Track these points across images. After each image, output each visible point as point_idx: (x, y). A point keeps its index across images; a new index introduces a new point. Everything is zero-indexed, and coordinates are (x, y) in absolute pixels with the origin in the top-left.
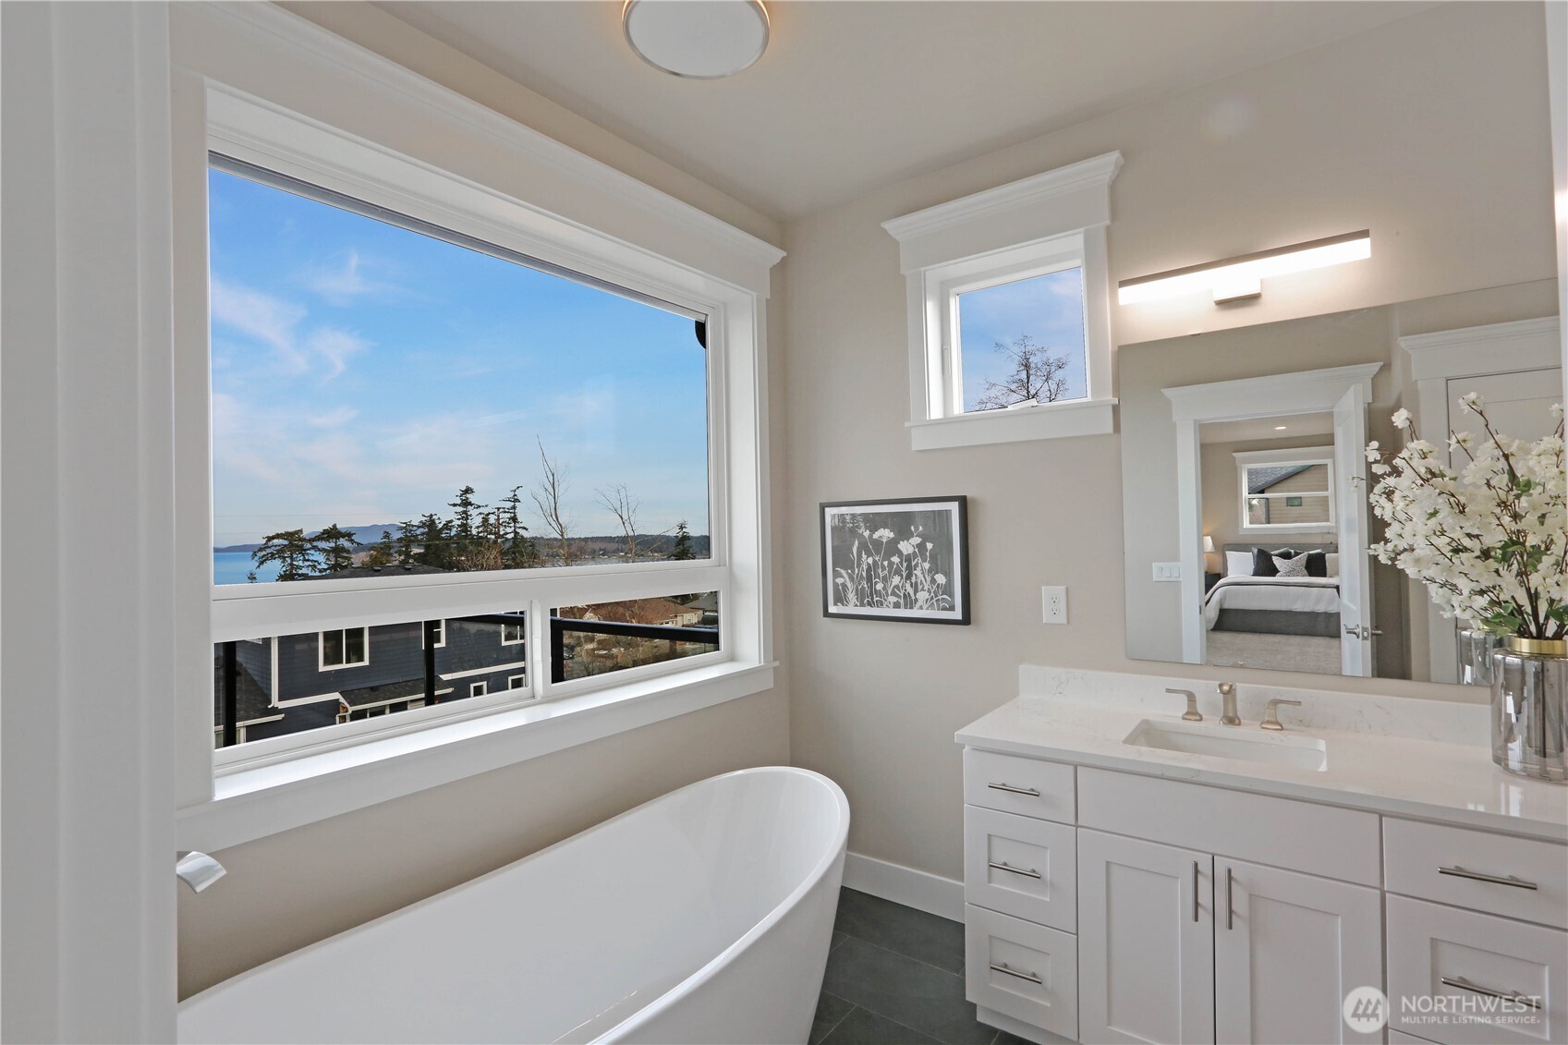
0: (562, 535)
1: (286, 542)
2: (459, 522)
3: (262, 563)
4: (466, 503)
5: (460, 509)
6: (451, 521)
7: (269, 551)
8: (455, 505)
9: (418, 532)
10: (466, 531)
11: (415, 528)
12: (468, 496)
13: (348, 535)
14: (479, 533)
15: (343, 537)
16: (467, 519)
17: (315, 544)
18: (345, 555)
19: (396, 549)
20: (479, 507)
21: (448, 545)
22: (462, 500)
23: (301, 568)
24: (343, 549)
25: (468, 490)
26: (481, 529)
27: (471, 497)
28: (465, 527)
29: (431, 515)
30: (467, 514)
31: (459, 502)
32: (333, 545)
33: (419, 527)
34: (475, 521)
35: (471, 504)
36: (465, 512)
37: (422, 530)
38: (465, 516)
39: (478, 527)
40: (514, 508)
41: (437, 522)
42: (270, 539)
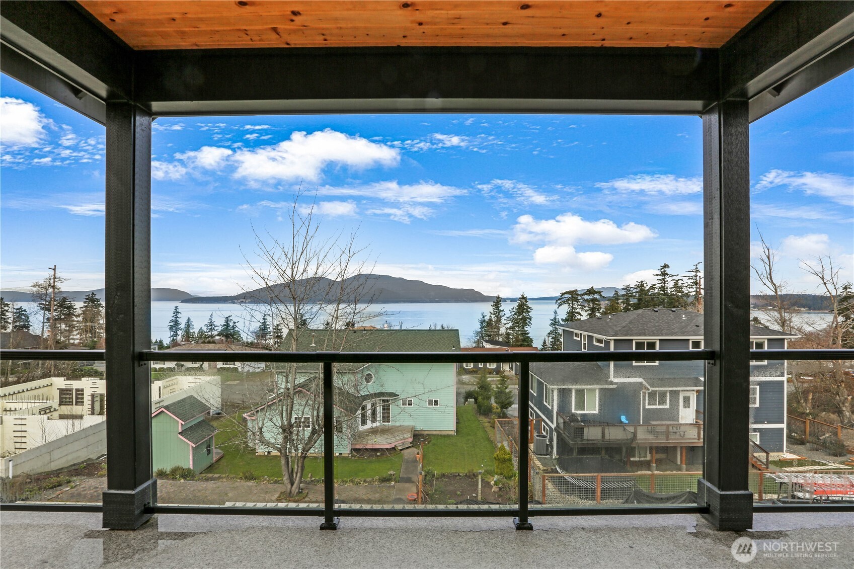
0: (776, 292)
1: (570, 296)
2: (660, 285)
3: (560, 306)
4: (664, 274)
5: (660, 277)
6: (655, 285)
7: (563, 300)
8: (657, 275)
9: (634, 291)
10: (664, 290)
11: (632, 289)
12: (665, 269)
13: (599, 292)
14: (671, 292)
15: (597, 293)
16: (665, 283)
17: (583, 297)
18: (597, 303)
19: (621, 301)
20: (673, 276)
21: (652, 299)
22: (662, 272)
23: (576, 309)
24: (597, 300)
25: (666, 266)
26: (673, 289)
27: (667, 270)
28: (663, 288)
29: (642, 281)
30: (665, 281)
31: (660, 273)
32: (592, 297)
33: (635, 288)
34: (670, 284)
35: (667, 274)
36: (663, 279)
37: (636, 290)
38: (664, 281)
39: (671, 288)
40: (696, 276)
41: (645, 285)
42: (563, 294)
